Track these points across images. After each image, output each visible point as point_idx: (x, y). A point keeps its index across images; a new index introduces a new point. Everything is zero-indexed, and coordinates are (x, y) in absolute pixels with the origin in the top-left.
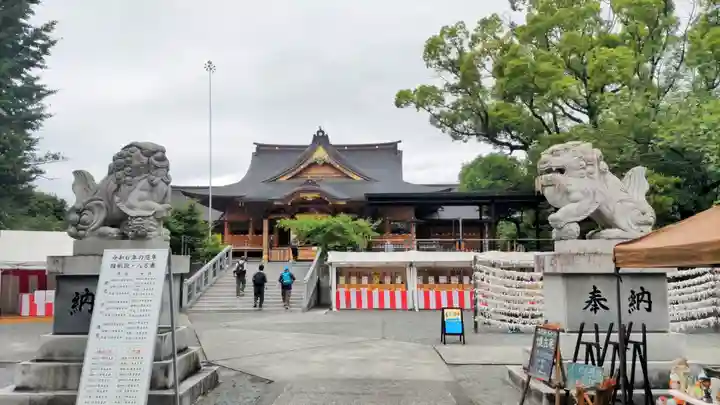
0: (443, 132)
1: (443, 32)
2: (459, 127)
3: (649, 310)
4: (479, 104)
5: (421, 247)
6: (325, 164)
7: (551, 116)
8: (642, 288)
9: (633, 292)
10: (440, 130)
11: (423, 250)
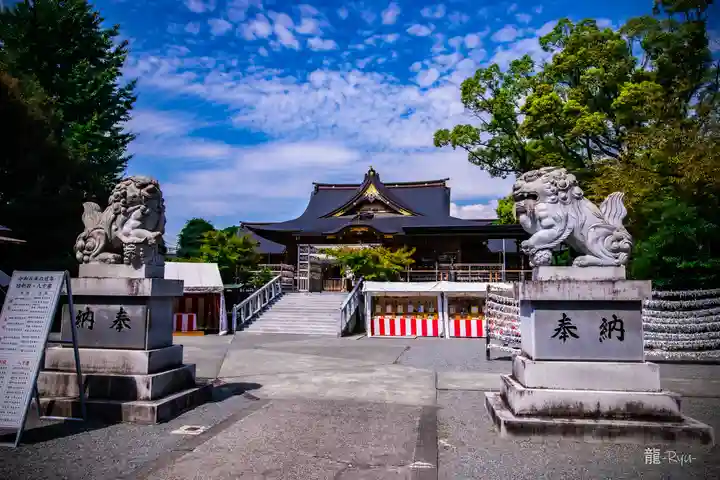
0: (482, 169)
1: (477, 75)
2: (497, 164)
3: (621, 338)
4: (516, 142)
5: (458, 278)
6: (376, 202)
7: (585, 151)
8: (614, 316)
9: (604, 320)
10: (479, 167)
11: (460, 281)
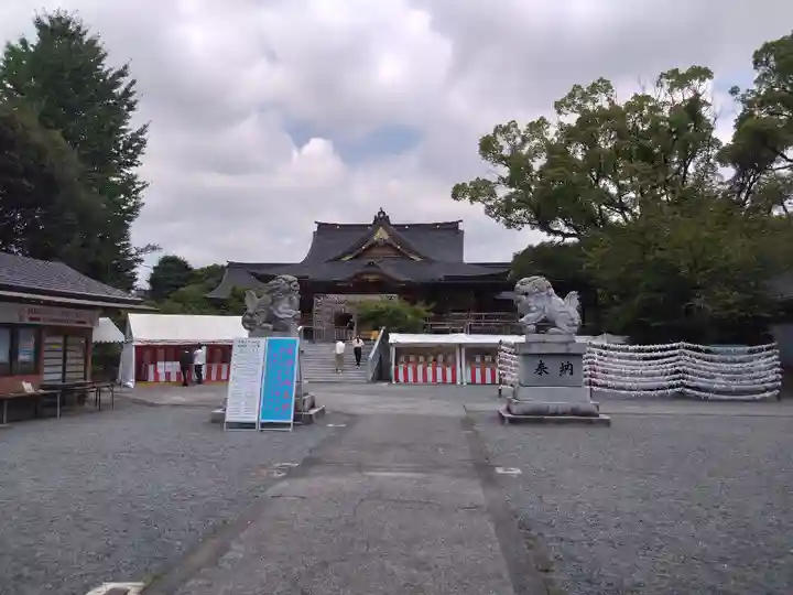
0: (498, 221)
1: (496, 130)
2: (512, 217)
3: (572, 374)
6: (386, 245)
8: (568, 362)
9: (562, 364)
10: (494, 219)
